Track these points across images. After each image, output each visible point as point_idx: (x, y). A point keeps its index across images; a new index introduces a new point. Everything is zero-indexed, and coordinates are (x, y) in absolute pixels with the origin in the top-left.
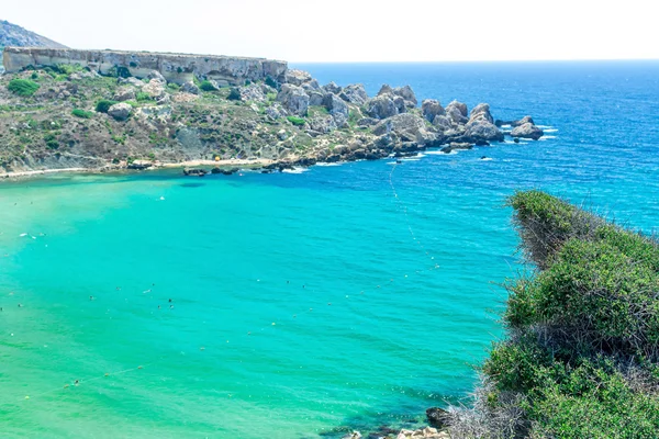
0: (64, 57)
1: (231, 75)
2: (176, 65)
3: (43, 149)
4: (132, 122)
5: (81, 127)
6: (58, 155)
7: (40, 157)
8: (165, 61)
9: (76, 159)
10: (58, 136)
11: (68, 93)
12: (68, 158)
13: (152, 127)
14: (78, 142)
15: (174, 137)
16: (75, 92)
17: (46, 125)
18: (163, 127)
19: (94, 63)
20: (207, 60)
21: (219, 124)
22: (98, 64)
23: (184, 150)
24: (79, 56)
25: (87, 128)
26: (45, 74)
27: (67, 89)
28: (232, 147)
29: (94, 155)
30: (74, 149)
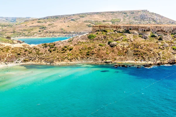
0: (108, 27)
1: (165, 32)
2: (144, 29)
3: (84, 56)
4: (115, 48)
5: (99, 49)
6: (88, 57)
7: (83, 58)
8: (140, 28)
9: (92, 59)
10: (90, 52)
11: (103, 38)
12: (90, 58)
13: (121, 49)
14: (95, 54)
15: (126, 53)
16: (105, 38)
17: (89, 48)
18: (124, 50)
19: (118, 29)
20: (156, 27)
21: (142, 49)
22: (119, 29)
23: (127, 57)
24: (113, 27)
25: (100, 49)
26: (101, 33)
27: (103, 37)
28: (142, 57)
29: (98, 58)
30: (93, 56)
